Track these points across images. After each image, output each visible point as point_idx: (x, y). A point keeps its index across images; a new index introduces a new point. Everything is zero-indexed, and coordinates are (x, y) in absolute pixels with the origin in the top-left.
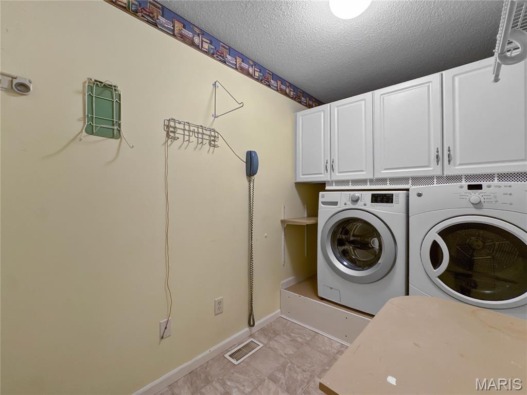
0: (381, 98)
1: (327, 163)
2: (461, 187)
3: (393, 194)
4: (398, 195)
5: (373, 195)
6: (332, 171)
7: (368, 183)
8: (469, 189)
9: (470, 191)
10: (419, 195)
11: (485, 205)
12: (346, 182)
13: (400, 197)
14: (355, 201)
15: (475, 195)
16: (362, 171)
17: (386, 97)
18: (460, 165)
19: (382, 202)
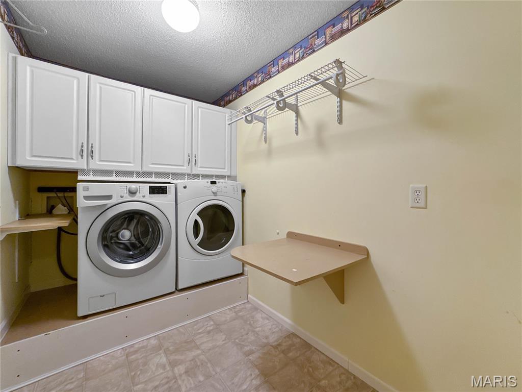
0: (150, 98)
1: (82, 146)
2: (208, 182)
3: (166, 187)
4: (170, 187)
5: (150, 187)
6: (90, 158)
7: (135, 175)
8: (211, 184)
9: (212, 185)
10: (185, 187)
11: (218, 193)
12: (110, 173)
13: (171, 189)
14: (132, 193)
15: (214, 188)
16: (130, 163)
17: (155, 99)
18: (201, 167)
19: (158, 193)
